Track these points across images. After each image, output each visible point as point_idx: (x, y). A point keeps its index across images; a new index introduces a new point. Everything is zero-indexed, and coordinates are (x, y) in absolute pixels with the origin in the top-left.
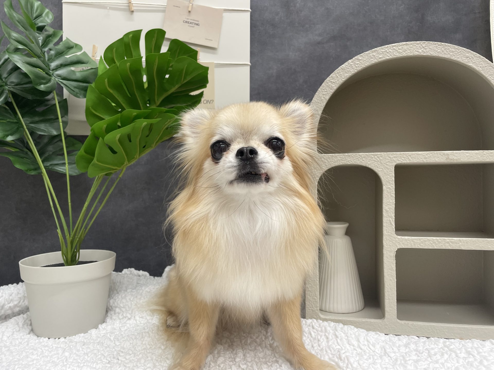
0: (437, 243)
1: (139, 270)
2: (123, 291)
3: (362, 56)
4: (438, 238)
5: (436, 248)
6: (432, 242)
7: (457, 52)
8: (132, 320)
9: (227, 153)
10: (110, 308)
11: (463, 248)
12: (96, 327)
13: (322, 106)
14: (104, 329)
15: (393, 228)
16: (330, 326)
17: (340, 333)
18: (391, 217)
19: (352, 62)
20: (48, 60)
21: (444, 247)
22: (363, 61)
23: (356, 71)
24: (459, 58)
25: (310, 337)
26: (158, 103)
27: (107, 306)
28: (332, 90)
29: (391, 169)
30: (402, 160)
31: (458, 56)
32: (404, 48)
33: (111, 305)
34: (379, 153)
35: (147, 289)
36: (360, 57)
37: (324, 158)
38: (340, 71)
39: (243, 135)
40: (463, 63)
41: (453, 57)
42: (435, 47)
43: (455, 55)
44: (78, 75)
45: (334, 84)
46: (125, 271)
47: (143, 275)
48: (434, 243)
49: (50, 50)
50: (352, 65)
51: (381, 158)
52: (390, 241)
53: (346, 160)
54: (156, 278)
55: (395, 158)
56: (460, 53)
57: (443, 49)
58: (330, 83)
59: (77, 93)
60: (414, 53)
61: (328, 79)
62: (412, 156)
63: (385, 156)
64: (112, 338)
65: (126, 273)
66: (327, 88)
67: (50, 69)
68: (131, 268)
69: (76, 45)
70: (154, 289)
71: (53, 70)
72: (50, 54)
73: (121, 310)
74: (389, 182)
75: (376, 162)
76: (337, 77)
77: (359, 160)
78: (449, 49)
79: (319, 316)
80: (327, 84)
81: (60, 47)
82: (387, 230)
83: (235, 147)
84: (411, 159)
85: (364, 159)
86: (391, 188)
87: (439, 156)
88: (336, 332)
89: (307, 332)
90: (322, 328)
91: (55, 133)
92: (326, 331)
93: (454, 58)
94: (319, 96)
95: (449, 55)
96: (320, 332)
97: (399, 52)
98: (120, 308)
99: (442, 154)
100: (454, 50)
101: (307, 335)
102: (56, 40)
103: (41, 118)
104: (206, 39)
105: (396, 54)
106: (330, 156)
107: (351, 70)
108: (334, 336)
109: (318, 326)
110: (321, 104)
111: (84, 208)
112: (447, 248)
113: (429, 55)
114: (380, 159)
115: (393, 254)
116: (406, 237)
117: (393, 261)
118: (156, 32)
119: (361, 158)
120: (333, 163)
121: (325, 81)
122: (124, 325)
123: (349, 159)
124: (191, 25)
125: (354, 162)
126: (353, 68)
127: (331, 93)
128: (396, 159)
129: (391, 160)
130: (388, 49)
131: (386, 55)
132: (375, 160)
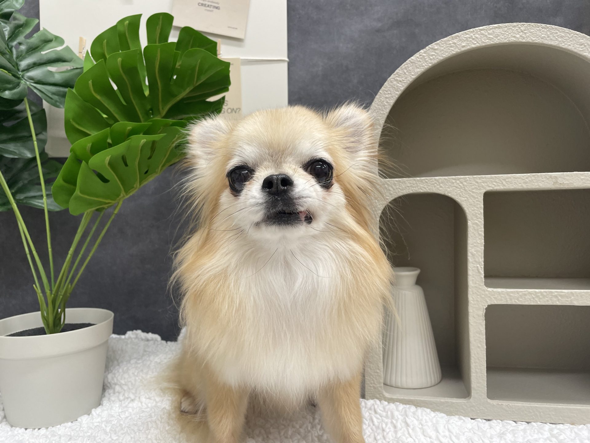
0: (541, 297)
1: (148, 332)
2: (125, 363)
3: (438, 44)
4: (542, 290)
5: (539, 303)
6: (534, 296)
7: (568, 37)
8: (136, 402)
9: (250, 184)
10: (108, 385)
11: (576, 303)
12: (89, 413)
13: (384, 114)
14: (99, 415)
15: (481, 277)
16: (398, 409)
17: (411, 420)
18: (479, 263)
19: (424, 53)
20: (17, 58)
21: (550, 303)
22: (440, 51)
23: (430, 65)
24: (570, 45)
25: (372, 425)
26: (164, 113)
27: (104, 382)
28: (398, 91)
29: (479, 198)
30: (493, 186)
31: (569, 42)
32: (497, 32)
33: (109, 381)
34: (462, 177)
35: (157, 359)
36: (435, 46)
37: (388, 185)
38: (409, 65)
39: (272, 156)
40: (576, 53)
41: (562, 43)
42: (538, 30)
43: (564, 41)
44: (58, 78)
45: (400, 83)
46: (129, 334)
47: (152, 339)
48: (538, 297)
49: (20, 44)
50: (426, 56)
51: (465, 183)
52: (478, 295)
53: (418, 186)
54: (169, 343)
55: (483, 182)
56: (571, 39)
57: (549, 33)
58: (395, 83)
59: (56, 101)
60: (510, 39)
61: (392, 76)
62: (507, 180)
63: (470, 181)
64: (108, 429)
65: (130, 338)
66: (391, 89)
67: (19, 70)
68: (136, 330)
69: (57, 38)
70: (165, 359)
71: (23, 71)
72: (20, 50)
73: (122, 388)
74: (477, 216)
75: (459, 188)
76: (405, 74)
77: (435, 186)
78: (557, 33)
79: (383, 395)
80: (391, 84)
81: (35, 39)
82: (473, 280)
83: (261, 175)
84: (506, 185)
85: (441, 185)
86: (479, 224)
87: (544, 179)
88: (407, 419)
89: (368, 418)
90: (387, 412)
91: (29, 155)
92: (393, 417)
93: (563, 45)
94: (381, 100)
95: (556, 41)
96: (385, 417)
97: (490, 37)
98: (121, 386)
99: (548, 177)
100: (563, 34)
101: (367, 423)
102: (28, 31)
103: (10, 136)
104: (229, 27)
105: (485, 40)
106: (396, 181)
107: (424, 63)
108: (403, 424)
109: (382, 409)
110: (383, 111)
111: (69, 256)
112: (555, 304)
113: (530, 41)
114: (464, 185)
115: (482, 313)
116: (499, 290)
117: (481, 321)
118: (161, 17)
119: (438, 183)
120: (399, 190)
121: (389, 79)
122: (125, 409)
123: (421, 185)
124: (208, 8)
125: (429, 189)
126: (426, 61)
127: (397, 96)
128: (486, 184)
129: (479, 186)
130: (474, 34)
131: (471, 43)
132: (458, 186)
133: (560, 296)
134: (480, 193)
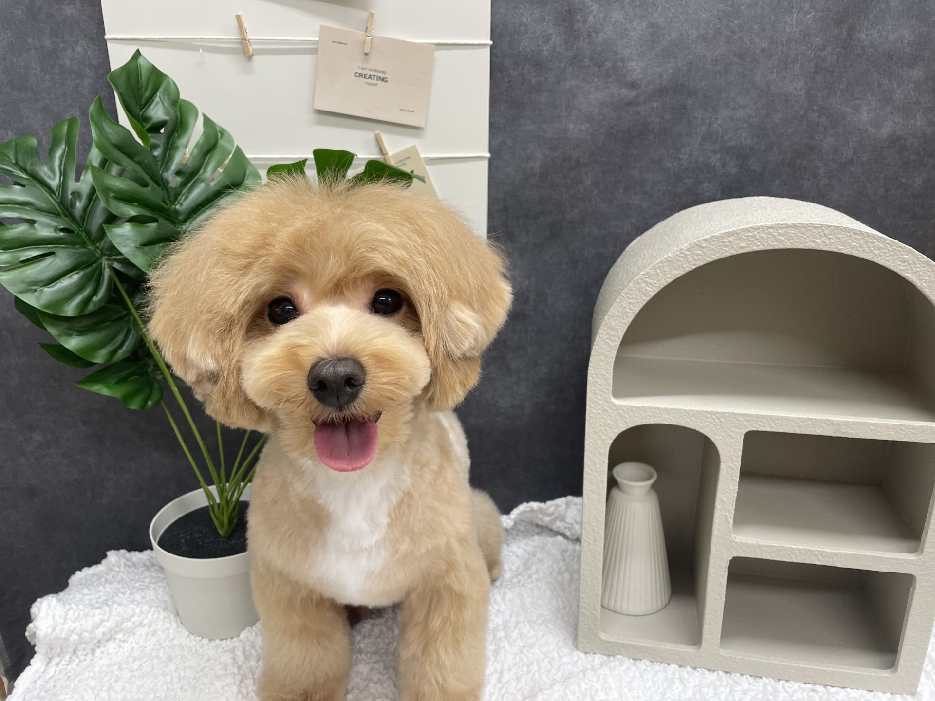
0: (798, 554)
4: (801, 547)
5: (795, 561)
6: (789, 553)
7: (888, 249)
11: (839, 565)
13: (625, 323)
15: (730, 528)
18: (729, 513)
21: (808, 562)
22: (710, 251)
23: (693, 266)
24: (888, 261)
28: (647, 297)
29: (738, 438)
30: (758, 426)
31: (888, 256)
32: (790, 233)
36: (703, 242)
38: (665, 264)
40: (894, 273)
41: (877, 257)
42: (848, 236)
43: (882, 254)
45: (650, 286)
48: (794, 553)
50: (688, 255)
51: (723, 420)
52: (723, 546)
55: (746, 421)
56: (892, 253)
57: (862, 242)
58: (643, 285)
61: (640, 276)
62: (776, 421)
63: (729, 417)
66: (637, 291)
74: (732, 459)
75: (714, 424)
76: (658, 275)
77: (684, 419)
78: (874, 243)
79: (599, 637)
80: (638, 286)
82: (719, 529)
84: (775, 426)
85: (692, 418)
86: (734, 468)
87: (823, 425)
93: (879, 261)
94: (622, 305)
95: (871, 254)
97: (779, 239)
99: (829, 423)
100: (882, 246)
104: (401, 110)
112: (813, 563)
113: (835, 249)
114: (721, 421)
115: (725, 564)
116: (750, 542)
119: (688, 416)
120: (638, 419)
121: (635, 279)
123: (666, 416)
124: (369, 81)
125: (676, 421)
127: (644, 303)
128: (749, 423)
129: (739, 425)
132: (713, 421)
133: (821, 555)
134: (740, 433)
